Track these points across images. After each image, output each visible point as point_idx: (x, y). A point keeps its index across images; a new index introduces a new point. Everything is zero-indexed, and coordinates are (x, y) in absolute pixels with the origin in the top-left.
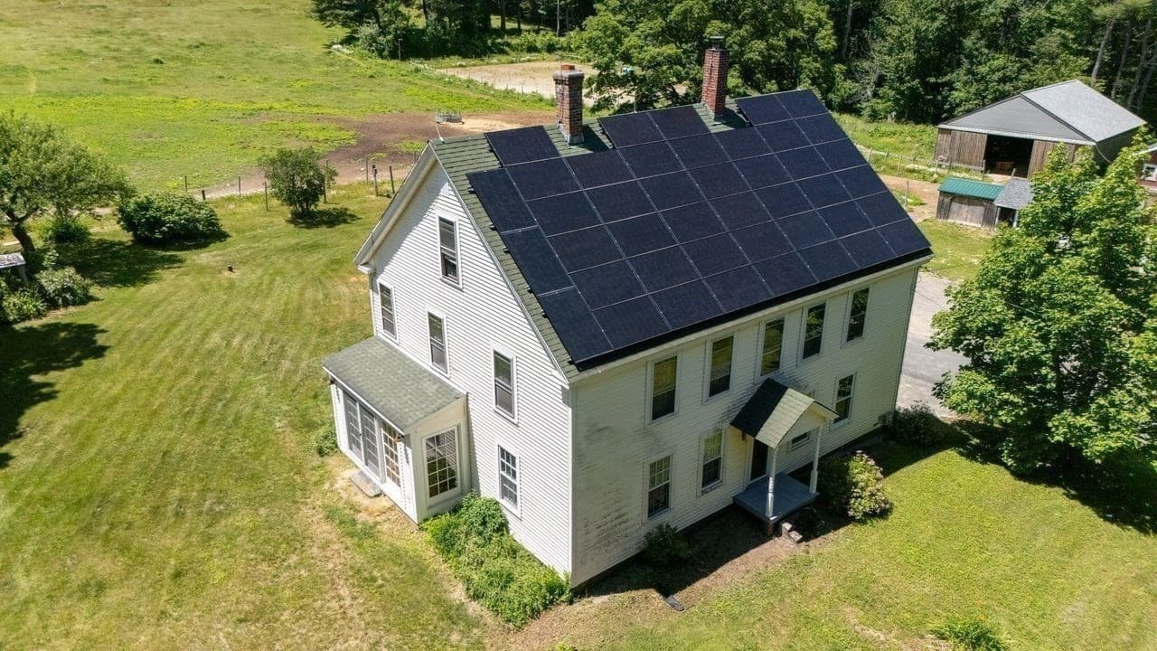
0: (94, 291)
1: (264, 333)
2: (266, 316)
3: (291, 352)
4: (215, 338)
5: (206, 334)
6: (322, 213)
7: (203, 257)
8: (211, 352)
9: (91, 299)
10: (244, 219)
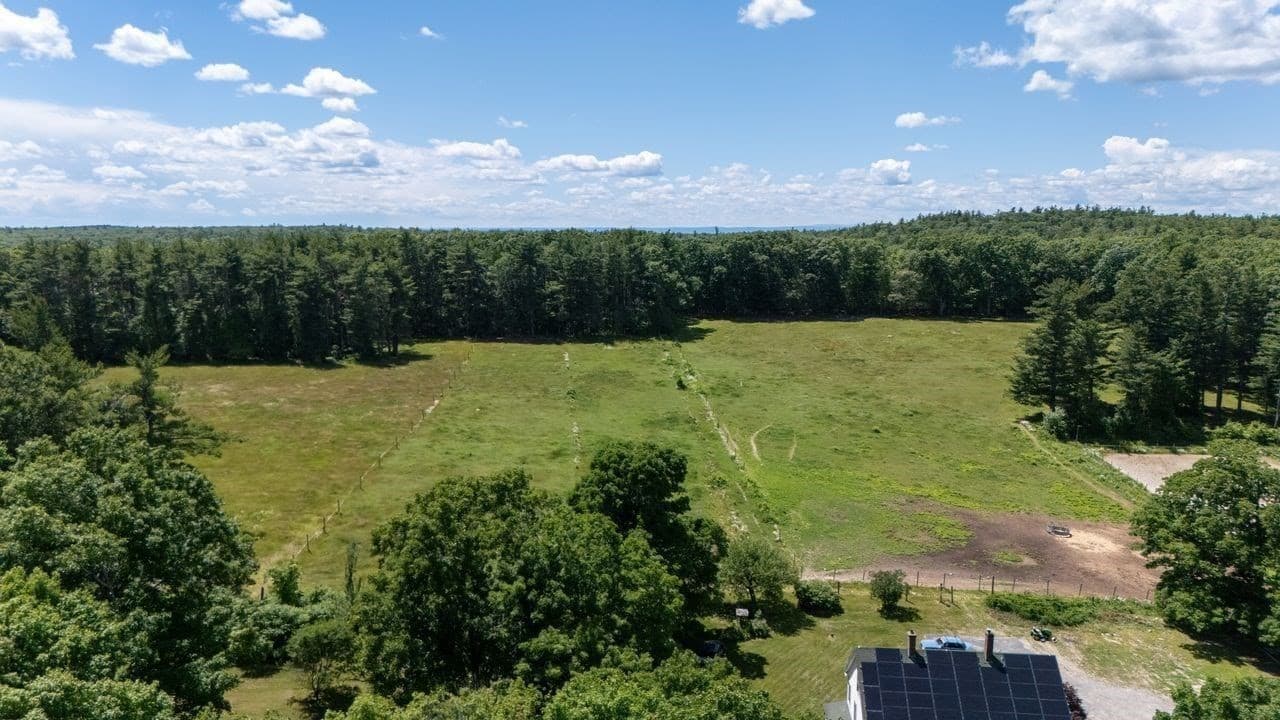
0: (772, 633)
1: (828, 677)
2: (833, 669)
3: (833, 691)
4: (806, 674)
5: (804, 671)
6: (902, 609)
7: (824, 624)
8: (802, 680)
9: (769, 636)
10: (857, 602)
